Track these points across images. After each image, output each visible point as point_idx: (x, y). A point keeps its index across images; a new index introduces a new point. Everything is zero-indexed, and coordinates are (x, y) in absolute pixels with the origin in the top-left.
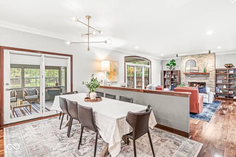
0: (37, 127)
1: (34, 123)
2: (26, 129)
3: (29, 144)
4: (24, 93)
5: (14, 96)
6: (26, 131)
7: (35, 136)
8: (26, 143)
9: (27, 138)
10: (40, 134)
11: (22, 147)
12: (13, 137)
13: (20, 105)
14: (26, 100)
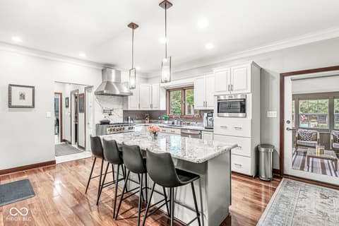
0: (327, 201)
1: (327, 191)
2: (308, 194)
3: (299, 219)
4: (332, 138)
5: (316, 140)
6: (306, 197)
7: (315, 213)
8: (295, 214)
9: (301, 207)
10: (325, 215)
11: (287, 217)
12: (285, 195)
13: (319, 155)
14: (334, 149)
